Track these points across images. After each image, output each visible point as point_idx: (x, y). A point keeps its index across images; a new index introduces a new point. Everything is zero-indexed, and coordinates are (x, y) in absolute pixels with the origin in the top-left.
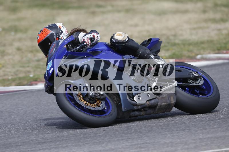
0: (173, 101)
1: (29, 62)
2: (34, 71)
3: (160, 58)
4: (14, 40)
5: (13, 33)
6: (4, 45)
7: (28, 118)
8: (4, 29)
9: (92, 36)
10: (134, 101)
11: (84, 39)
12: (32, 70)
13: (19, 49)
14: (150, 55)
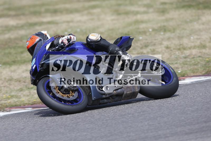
0: (137, 90)
1: (177, 59)
2: (182, 67)
3: (128, 54)
4: (163, 40)
5: (162, 33)
6: (154, 45)
7: (176, 111)
8: (154, 30)
9: (69, 38)
10: (102, 91)
11: (63, 40)
12: (180, 66)
13: (167, 48)
14: (119, 52)
